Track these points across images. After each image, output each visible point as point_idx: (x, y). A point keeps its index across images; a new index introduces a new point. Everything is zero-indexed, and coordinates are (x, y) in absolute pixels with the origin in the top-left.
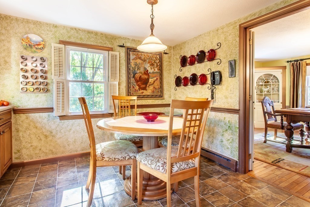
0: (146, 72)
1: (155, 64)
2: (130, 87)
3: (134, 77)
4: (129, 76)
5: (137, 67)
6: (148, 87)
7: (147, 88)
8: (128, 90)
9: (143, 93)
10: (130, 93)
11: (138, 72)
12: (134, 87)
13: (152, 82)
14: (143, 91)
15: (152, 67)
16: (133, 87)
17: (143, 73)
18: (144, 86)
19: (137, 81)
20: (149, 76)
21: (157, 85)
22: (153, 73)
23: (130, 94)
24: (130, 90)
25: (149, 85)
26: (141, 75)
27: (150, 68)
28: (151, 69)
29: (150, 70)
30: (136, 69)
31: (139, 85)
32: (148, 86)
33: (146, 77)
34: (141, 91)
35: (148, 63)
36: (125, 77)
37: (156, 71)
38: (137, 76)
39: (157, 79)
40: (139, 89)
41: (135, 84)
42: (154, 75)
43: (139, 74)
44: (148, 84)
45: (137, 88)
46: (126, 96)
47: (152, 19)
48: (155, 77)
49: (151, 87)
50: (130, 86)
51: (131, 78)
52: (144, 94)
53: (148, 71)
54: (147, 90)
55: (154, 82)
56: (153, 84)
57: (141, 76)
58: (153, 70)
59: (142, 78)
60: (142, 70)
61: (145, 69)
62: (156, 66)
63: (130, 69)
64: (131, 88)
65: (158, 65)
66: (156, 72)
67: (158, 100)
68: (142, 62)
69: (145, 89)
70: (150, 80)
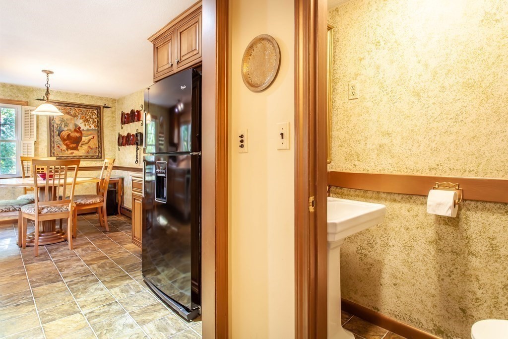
0: (78, 130)
1: (91, 120)
2: (54, 147)
3: (59, 135)
4: (53, 134)
5: (63, 123)
6: (81, 146)
7: (79, 148)
8: (51, 151)
9: (72, 153)
10: (54, 153)
11: (66, 129)
12: (60, 146)
13: (87, 141)
14: (72, 151)
15: (86, 124)
16: (59, 147)
17: (73, 130)
18: (74, 145)
19: (63, 140)
20: (82, 133)
21: (93, 144)
22: (88, 130)
23: (53, 155)
24: (53, 150)
25: (82, 144)
26: (70, 132)
27: (83, 124)
28: (85, 125)
29: (83, 127)
30: (63, 126)
31: (66, 145)
32: (80, 145)
33: (78, 135)
34: (70, 151)
35: (80, 119)
36: (46, 136)
37: (91, 128)
38: (65, 134)
39: (94, 137)
40: (67, 149)
41: (61, 143)
42: (89, 133)
43: (67, 132)
44: (80, 143)
45: (64, 147)
46: (48, 156)
47: (48, 87)
48: (91, 134)
49: (85, 147)
50: (53, 145)
51: (55, 137)
52: (74, 155)
53: (80, 128)
54: (78, 150)
55: (90, 140)
56: (88, 142)
57: (69, 134)
58: (87, 127)
59: (71, 137)
60: (72, 127)
61: (76, 125)
62: (91, 122)
63: (53, 126)
64: (55, 148)
65: (95, 122)
66: (93, 130)
67: (95, 162)
68: (72, 117)
69: (76, 148)
70: (84, 139)
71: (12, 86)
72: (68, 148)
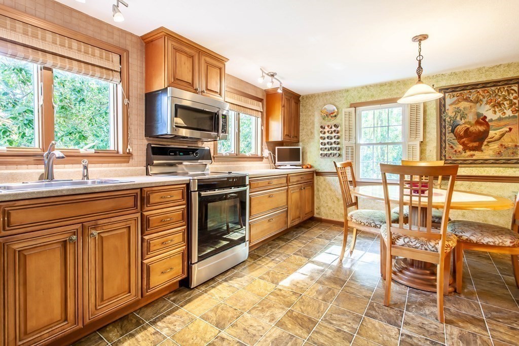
0: (482, 120)
1: (505, 103)
2: (445, 148)
3: (453, 131)
4: (444, 131)
5: (459, 114)
6: (487, 145)
7: (483, 147)
8: (441, 152)
9: (472, 156)
10: (445, 156)
11: (463, 121)
12: (454, 146)
13: (497, 136)
14: (472, 152)
15: (497, 110)
16: (452, 147)
17: (473, 122)
18: (475, 144)
19: (459, 137)
21: (510, 140)
22: (500, 119)
23: (444, 158)
24: (444, 152)
25: (489, 142)
26: (468, 126)
27: (491, 111)
28: (495, 112)
29: (490, 115)
30: (458, 119)
31: (463, 144)
32: (485, 143)
33: (481, 128)
34: (469, 153)
35: (486, 104)
36: (435, 133)
37: (507, 115)
38: (460, 129)
39: (510, 129)
40: (464, 150)
41: (456, 142)
42: (502, 123)
43: (464, 126)
44: (486, 140)
45: (460, 147)
46: (437, 160)
47: (420, 61)
48: (505, 126)
49: (495, 146)
50: (444, 145)
51: (447, 134)
52: (474, 158)
53: (485, 117)
54: (482, 151)
55: (503, 135)
56: (500, 138)
57: (468, 129)
58: (499, 114)
59: (470, 132)
60: (471, 118)
61: (478, 115)
62: (507, 106)
63: (445, 120)
64: (447, 149)
65: (515, 104)
66: (509, 117)
67: (514, 169)
68: (472, 104)
69: (478, 149)
70: (492, 133)
71: (398, 82)
72: (466, 148)
